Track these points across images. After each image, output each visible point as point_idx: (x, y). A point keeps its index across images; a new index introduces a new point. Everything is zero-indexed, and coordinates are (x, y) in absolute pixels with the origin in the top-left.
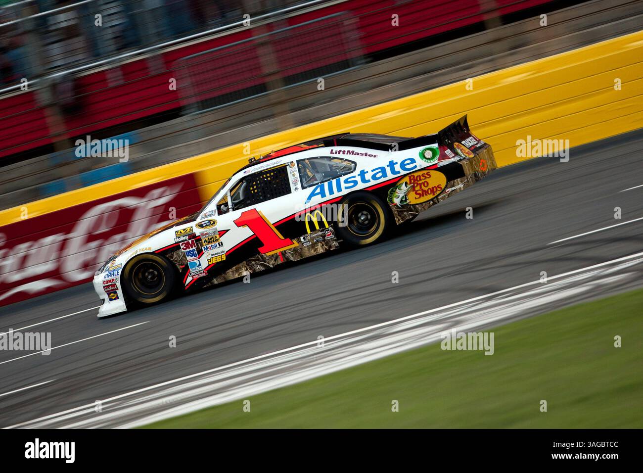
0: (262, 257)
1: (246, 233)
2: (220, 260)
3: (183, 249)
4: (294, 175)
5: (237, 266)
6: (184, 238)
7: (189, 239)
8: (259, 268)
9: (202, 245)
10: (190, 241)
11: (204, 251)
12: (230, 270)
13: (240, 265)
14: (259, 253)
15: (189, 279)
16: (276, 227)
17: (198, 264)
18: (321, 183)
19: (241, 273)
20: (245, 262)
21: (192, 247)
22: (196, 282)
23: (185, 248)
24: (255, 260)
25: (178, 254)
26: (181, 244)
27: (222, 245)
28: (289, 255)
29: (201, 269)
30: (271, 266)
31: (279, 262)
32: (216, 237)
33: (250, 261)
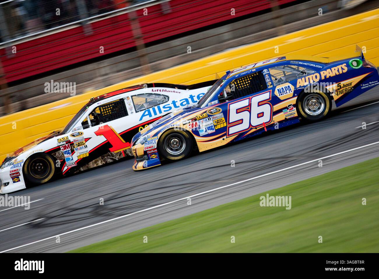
0: (111, 154)
1: (102, 139)
2: (85, 156)
3: (62, 150)
4: (130, 105)
5: (96, 160)
6: (63, 143)
7: (66, 144)
8: (109, 161)
9: (74, 147)
10: (67, 145)
11: (75, 151)
12: (91, 162)
13: (98, 159)
14: (110, 151)
15: (66, 168)
16: (121, 136)
17: (71, 159)
18: (148, 108)
19: (97, 164)
20: (100, 157)
21: (68, 149)
22: (69, 170)
23: (63, 149)
24: (107, 156)
25: (59, 153)
26: (61, 147)
27: (87, 147)
28: (128, 152)
29: (73, 162)
30: (117, 159)
31: (122, 156)
32: (83, 142)
33: (104, 157)
